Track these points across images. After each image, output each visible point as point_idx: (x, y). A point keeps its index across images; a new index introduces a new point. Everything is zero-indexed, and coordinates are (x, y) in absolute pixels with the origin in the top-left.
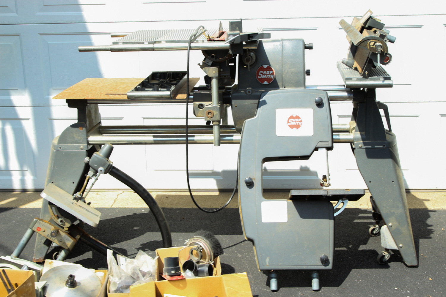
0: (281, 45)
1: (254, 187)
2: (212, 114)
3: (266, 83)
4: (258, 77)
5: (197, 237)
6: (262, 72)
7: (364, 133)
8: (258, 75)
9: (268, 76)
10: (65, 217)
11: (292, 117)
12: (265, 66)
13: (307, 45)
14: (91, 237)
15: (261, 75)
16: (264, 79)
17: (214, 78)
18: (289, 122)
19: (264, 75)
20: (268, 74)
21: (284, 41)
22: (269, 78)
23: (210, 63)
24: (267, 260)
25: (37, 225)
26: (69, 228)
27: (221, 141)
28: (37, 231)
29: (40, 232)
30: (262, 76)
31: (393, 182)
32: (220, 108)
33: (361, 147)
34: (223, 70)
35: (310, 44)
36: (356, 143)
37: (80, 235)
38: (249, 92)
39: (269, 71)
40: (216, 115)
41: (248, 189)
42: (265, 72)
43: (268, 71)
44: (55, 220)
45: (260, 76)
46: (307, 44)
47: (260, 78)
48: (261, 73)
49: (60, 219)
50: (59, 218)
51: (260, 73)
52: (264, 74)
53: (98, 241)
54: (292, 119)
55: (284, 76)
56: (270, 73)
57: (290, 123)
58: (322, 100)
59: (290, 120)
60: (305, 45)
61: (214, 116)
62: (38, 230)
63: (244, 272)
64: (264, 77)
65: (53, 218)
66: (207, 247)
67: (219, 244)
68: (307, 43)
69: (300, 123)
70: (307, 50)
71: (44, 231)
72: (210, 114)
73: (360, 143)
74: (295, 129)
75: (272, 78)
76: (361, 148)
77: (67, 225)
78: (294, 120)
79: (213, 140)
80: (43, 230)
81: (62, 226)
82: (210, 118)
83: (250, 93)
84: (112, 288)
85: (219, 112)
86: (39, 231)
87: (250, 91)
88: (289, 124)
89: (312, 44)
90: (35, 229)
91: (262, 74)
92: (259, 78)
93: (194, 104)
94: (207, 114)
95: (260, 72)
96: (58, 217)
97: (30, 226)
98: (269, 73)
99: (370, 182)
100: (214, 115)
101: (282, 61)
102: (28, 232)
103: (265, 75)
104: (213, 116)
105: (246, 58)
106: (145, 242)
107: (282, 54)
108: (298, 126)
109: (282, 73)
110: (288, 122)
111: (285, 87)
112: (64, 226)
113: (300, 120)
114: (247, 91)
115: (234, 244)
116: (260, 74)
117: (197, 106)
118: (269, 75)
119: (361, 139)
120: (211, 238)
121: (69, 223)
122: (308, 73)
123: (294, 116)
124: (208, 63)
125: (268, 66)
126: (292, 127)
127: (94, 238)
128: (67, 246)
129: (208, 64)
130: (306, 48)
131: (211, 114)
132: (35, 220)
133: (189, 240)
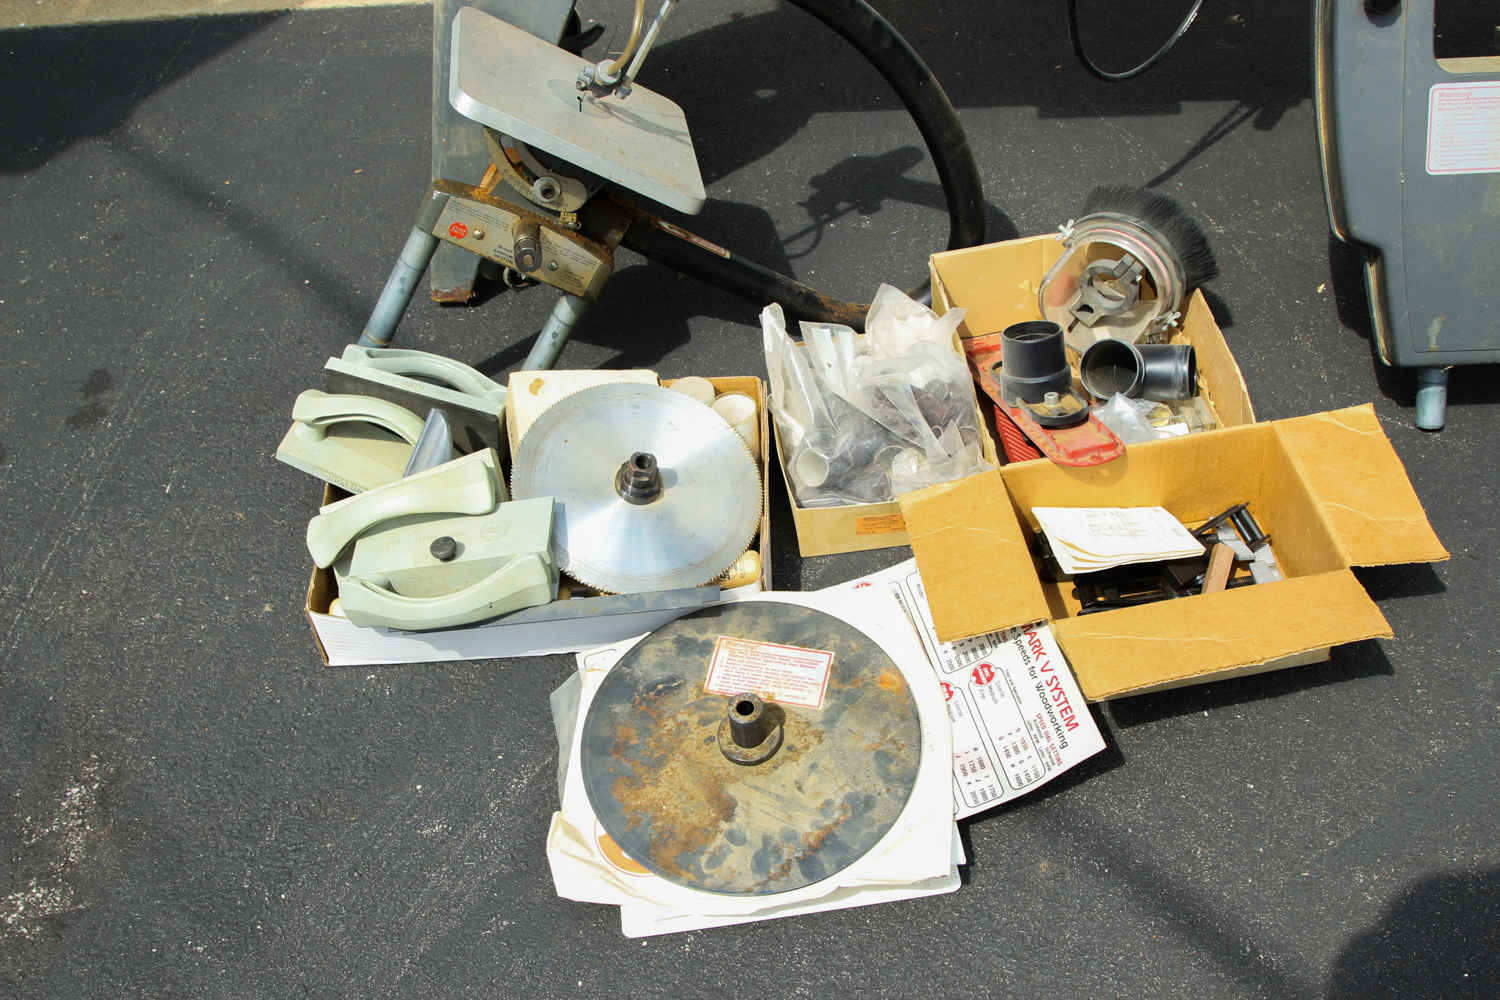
1: (1402, 19)
5: (1114, 220)
10: (560, 173)
14: (665, 225)
24: (1435, 329)
25: (448, 217)
26: (579, 213)
28: (453, 239)
29: (463, 242)
37: (620, 228)
41: (1373, 27)
44: (517, 188)
49: (538, 185)
50: (537, 178)
53: (695, 240)
62: (453, 234)
63: (1359, 402)
65: (511, 182)
66: (1158, 261)
67: (1203, 242)
71: (481, 237)
77: (572, 201)
80: (477, 233)
81: (552, 207)
84: (804, 476)
86: (459, 237)
90: (441, 231)
96: (532, 178)
97: (422, 220)
102: (415, 245)
106: (824, 169)
112: (559, 210)
115: (1173, 162)
120: (1172, 220)
121: (575, 194)
127: (676, 232)
128: (580, 285)
132: (436, 194)
133: (1071, 222)
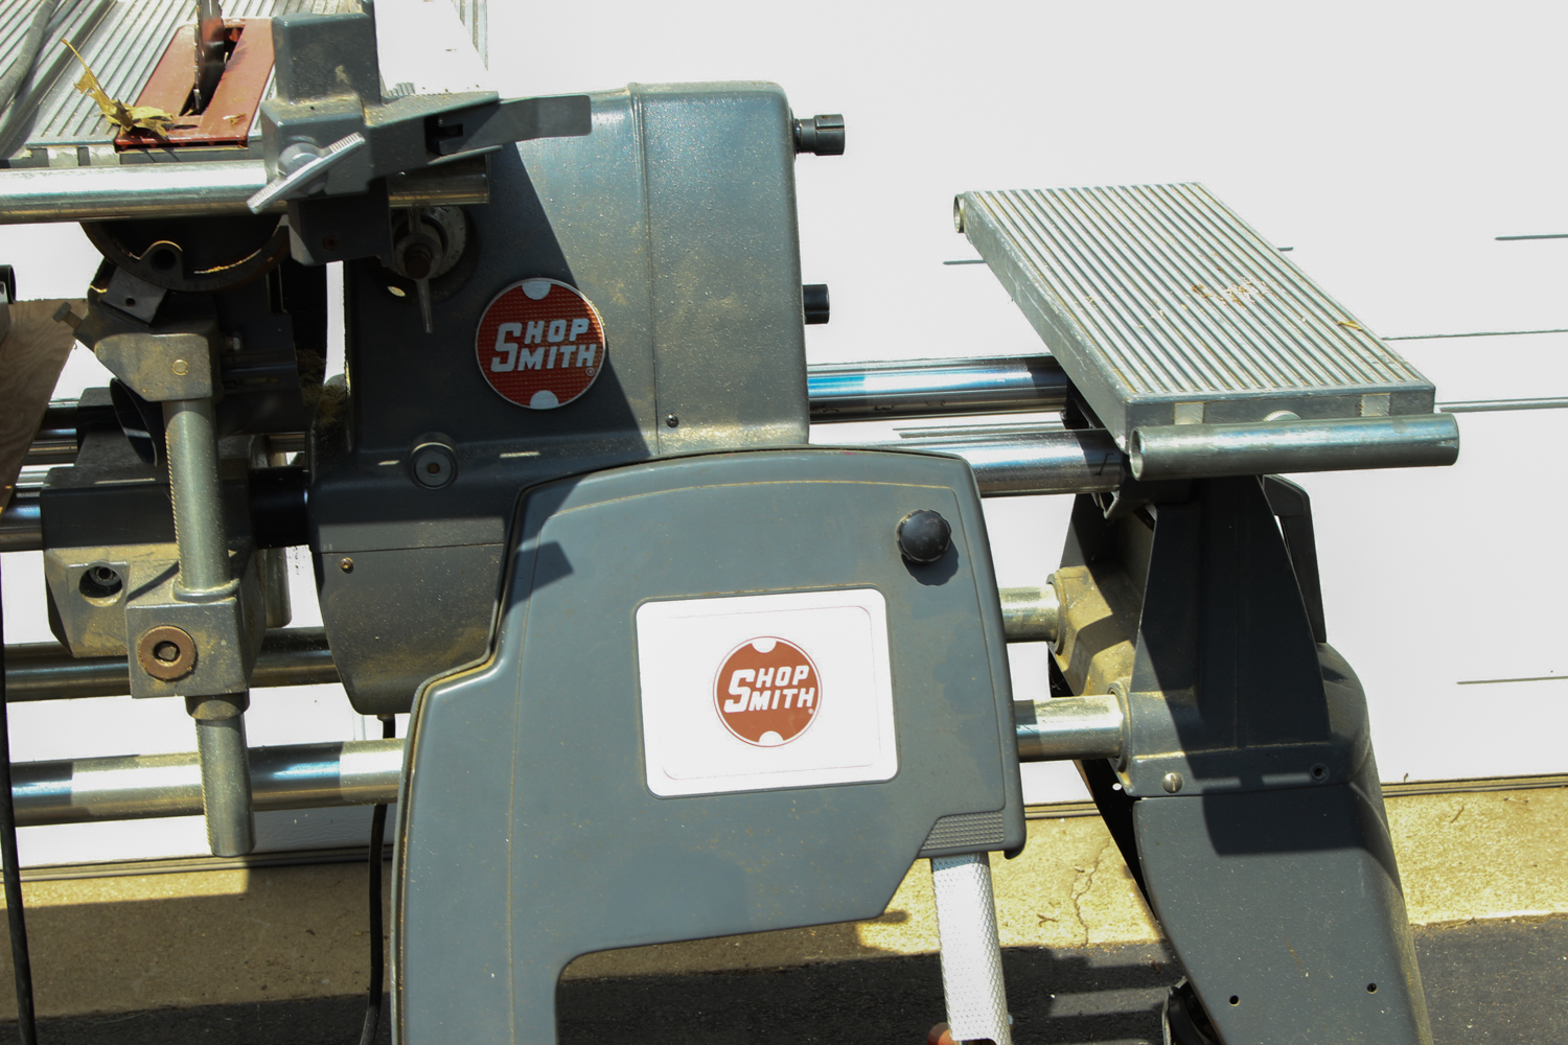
0: (636, 137)
2: (186, 653)
3: (544, 400)
4: (487, 364)
6: (516, 328)
7: (1191, 692)
8: (489, 352)
9: (560, 356)
11: (746, 657)
12: (537, 289)
13: (806, 130)
15: (513, 348)
16: (529, 372)
17: (184, 404)
18: (734, 689)
19: (532, 348)
20: (560, 338)
21: (651, 106)
22: (565, 365)
23: (148, 306)
27: (257, 796)
30: (518, 358)
31: (1372, 988)
32: (237, 606)
33: (1179, 787)
34: (244, 342)
35: (823, 117)
36: (1147, 766)
38: (434, 468)
39: (562, 323)
40: (213, 659)
42: (535, 330)
43: (554, 324)
45: (504, 357)
46: (805, 122)
47: (509, 367)
48: (509, 337)
51: (501, 336)
52: (527, 341)
54: (749, 674)
55: (664, 347)
56: (568, 329)
57: (737, 699)
58: (945, 530)
59: (738, 675)
60: (795, 123)
61: (200, 665)
64: (533, 360)
68: (803, 109)
69: (806, 697)
70: (805, 162)
72: (170, 651)
73: (1168, 765)
74: (770, 737)
75: (584, 366)
76: (1173, 792)
78: (765, 677)
79: (196, 790)
82: (168, 681)
83: (441, 479)
85: (234, 637)
87: (444, 462)
88: (730, 707)
89: (839, 117)
91: (520, 341)
92: (497, 366)
93: (50, 566)
94: (149, 656)
95: (504, 328)
98: (562, 331)
99: (1234, 1000)
100: (201, 656)
101: (649, 247)
103: (540, 351)
104: (194, 666)
105: (402, 246)
107: (647, 195)
108: (790, 721)
109: (652, 327)
110: (723, 694)
111: (673, 424)
113: (802, 672)
114: (421, 465)
116: (500, 346)
117: (75, 583)
118: (567, 350)
119: (1175, 738)
122: (816, 306)
123: (765, 646)
124: (131, 302)
125: (554, 287)
126: (748, 726)
129: (127, 309)
130: (802, 144)
131: (178, 652)
